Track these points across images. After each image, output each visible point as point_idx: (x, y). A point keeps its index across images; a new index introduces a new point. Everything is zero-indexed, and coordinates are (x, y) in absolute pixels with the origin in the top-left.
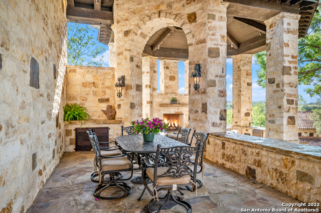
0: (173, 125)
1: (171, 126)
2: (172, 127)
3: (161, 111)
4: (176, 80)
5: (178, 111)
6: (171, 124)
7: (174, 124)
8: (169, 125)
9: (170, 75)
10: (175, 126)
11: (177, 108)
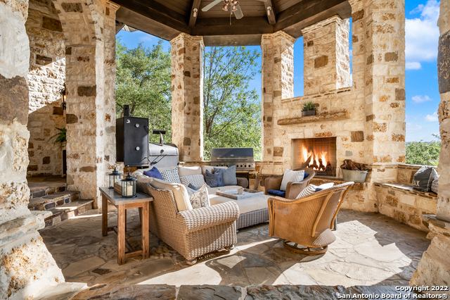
0: (318, 164)
1: (315, 165)
2: (316, 167)
3: (287, 134)
4: (330, 64)
5: (322, 131)
6: (315, 162)
7: (320, 162)
8: (311, 163)
9: (315, 57)
10: (321, 166)
11: (319, 125)
